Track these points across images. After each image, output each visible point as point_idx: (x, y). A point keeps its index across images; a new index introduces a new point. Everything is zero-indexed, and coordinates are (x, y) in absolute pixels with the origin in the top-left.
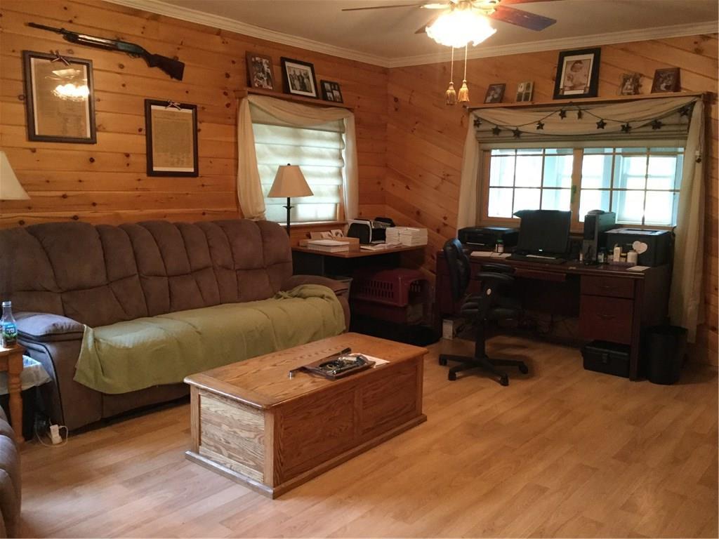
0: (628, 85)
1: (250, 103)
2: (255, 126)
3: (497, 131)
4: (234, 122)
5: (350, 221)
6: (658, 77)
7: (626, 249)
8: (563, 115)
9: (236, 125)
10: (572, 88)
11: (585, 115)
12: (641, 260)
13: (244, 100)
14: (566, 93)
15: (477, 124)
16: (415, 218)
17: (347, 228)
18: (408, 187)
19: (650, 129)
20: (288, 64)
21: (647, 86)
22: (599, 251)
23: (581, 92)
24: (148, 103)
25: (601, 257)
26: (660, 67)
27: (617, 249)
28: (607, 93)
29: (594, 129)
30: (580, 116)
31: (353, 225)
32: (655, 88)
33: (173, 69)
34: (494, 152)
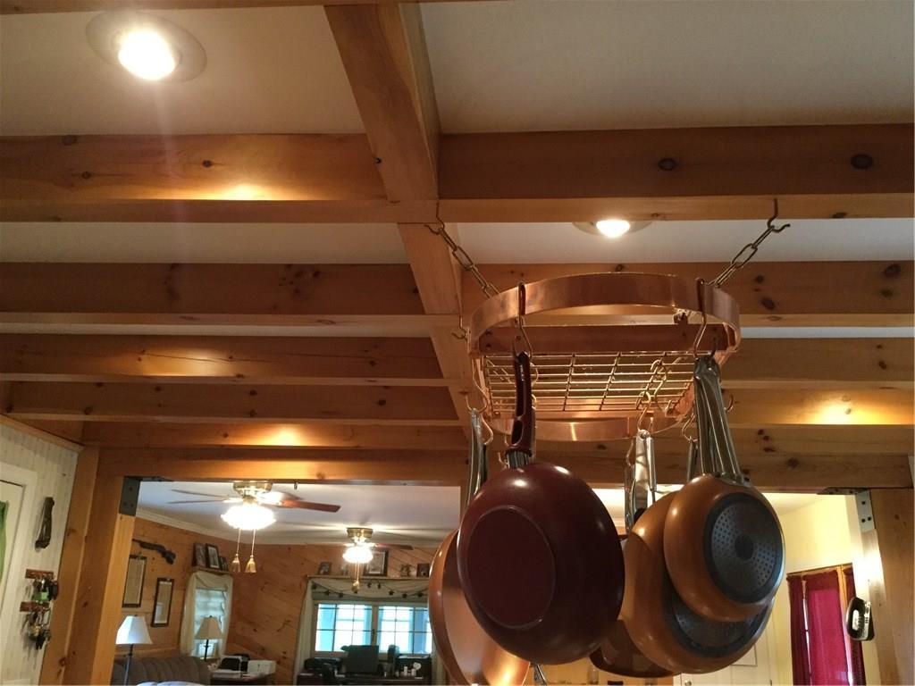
0: (404, 571)
1: (197, 578)
2: (197, 591)
3: (327, 593)
4: (185, 588)
5: (223, 657)
6: (419, 568)
7: (410, 668)
8: (369, 586)
9: (185, 590)
10: (374, 570)
11: (382, 587)
12: (418, 673)
13: (194, 574)
14: (371, 572)
15: (314, 587)
16: (263, 654)
17: (219, 662)
18: (255, 630)
19: (417, 597)
20: (210, 548)
21: (414, 573)
22: (396, 670)
23: (379, 573)
24: (159, 580)
25: (397, 673)
26: (420, 562)
27: (406, 668)
28: (393, 574)
29: (386, 595)
30: (379, 587)
31: (225, 660)
32: (418, 575)
33: (169, 557)
34: (320, 606)
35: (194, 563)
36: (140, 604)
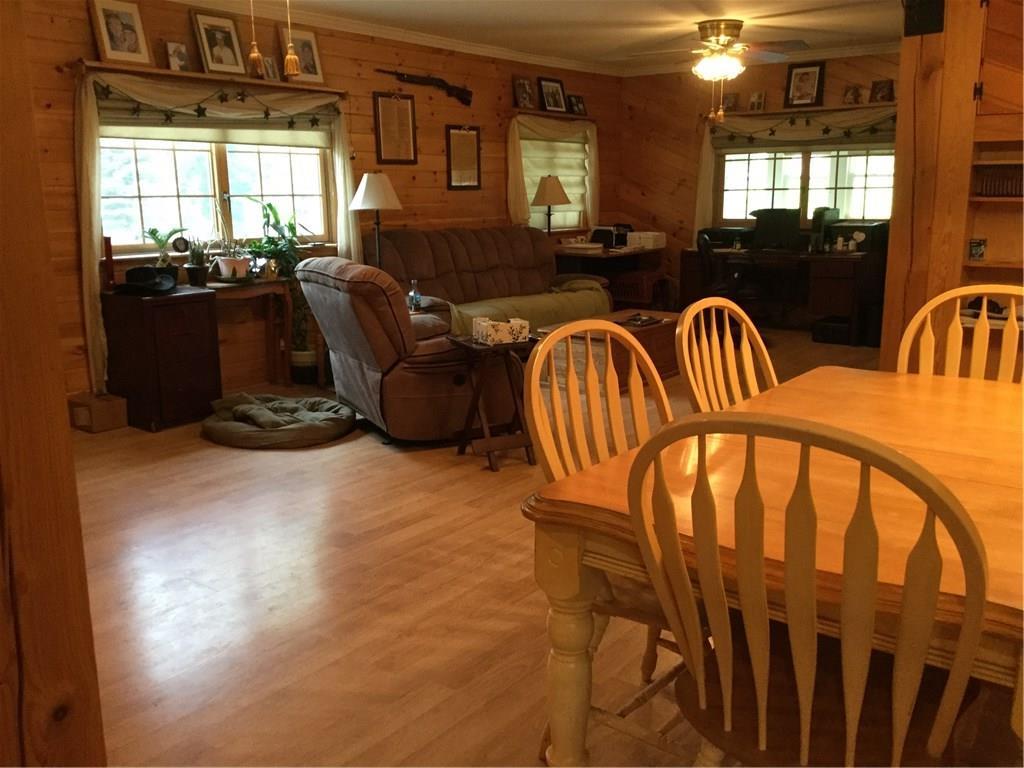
0: (850, 96)
1: (519, 122)
2: (524, 143)
3: (732, 137)
4: (504, 139)
5: (594, 228)
6: (876, 88)
7: (847, 239)
8: (792, 122)
9: (506, 142)
10: (800, 98)
11: (812, 121)
12: (860, 246)
13: (514, 121)
14: (795, 102)
15: (713, 131)
16: (652, 223)
17: (590, 235)
18: (643, 194)
19: (868, 133)
20: (543, 83)
22: (825, 242)
23: (809, 101)
24: (449, 128)
25: (827, 247)
26: (877, 79)
27: (840, 239)
28: (831, 101)
29: (818, 135)
30: (808, 123)
31: (596, 231)
32: (872, 99)
33: (463, 96)
34: (728, 157)
35: (516, 104)
36: (414, 162)
